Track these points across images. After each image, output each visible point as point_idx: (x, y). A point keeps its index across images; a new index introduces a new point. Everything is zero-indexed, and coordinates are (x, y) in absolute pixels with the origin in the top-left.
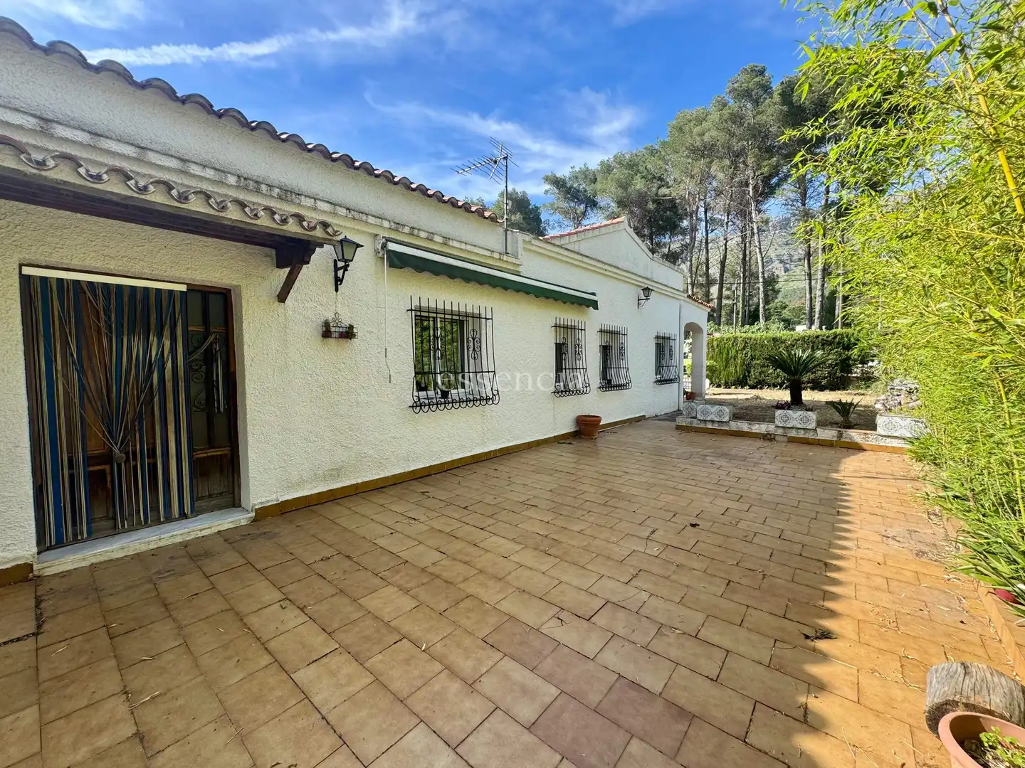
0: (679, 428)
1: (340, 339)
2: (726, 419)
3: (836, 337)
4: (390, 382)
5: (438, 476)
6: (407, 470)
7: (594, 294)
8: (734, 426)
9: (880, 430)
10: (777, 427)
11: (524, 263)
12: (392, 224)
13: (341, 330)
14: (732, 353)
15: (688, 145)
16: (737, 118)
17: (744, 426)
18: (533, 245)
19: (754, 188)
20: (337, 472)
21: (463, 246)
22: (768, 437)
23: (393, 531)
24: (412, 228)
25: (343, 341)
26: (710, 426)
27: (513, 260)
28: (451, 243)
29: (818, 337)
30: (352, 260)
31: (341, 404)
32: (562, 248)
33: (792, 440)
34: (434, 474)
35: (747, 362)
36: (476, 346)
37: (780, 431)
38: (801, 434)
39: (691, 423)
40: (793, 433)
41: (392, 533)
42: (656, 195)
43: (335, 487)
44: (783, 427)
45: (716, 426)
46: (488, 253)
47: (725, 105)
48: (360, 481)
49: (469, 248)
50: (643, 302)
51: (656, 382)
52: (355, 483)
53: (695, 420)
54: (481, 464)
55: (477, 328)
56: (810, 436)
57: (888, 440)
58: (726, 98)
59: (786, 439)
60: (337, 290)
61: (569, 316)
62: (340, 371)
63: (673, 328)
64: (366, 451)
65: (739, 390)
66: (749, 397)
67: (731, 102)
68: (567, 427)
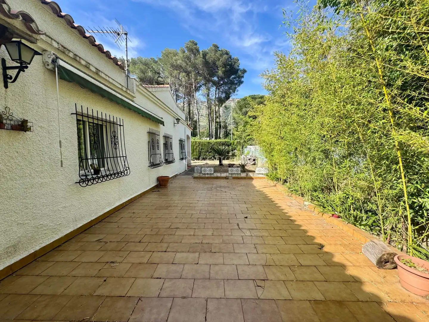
0: (195, 178)
1: (12, 131)
2: (213, 172)
3: (225, 143)
4: (62, 166)
5: (96, 226)
6: (76, 228)
7: (162, 118)
8: (216, 175)
9: (256, 172)
10: (229, 174)
11: (137, 97)
12: (60, 46)
13: (12, 123)
14: (195, 147)
15: (170, 62)
16: (189, 58)
17: (219, 175)
18: (139, 88)
19: (195, 86)
20: (14, 248)
21: (107, 78)
22: (226, 178)
23: (105, 279)
24: (75, 55)
25: (14, 133)
26: (207, 176)
27: (132, 94)
28: (100, 73)
29: (221, 142)
30: (29, 64)
31: (16, 188)
32: (151, 93)
33: (234, 178)
34: (94, 225)
35: (200, 151)
36: (116, 141)
37: (230, 175)
38: (236, 176)
39: (200, 175)
40: (234, 176)
41: (105, 281)
42: (157, 80)
43: (13, 262)
44: (231, 174)
45: (209, 176)
46: (120, 87)
47: (184, 52)
48: (38, 248)
49: (111, 80)
50: (176, 124)
51: (180, 159)
52: (33, 251)
53: (201, 174)
54: (119, 212)
55: (116, 130)
56: (239, 176)
57: (259, 175)
58: (185, 49)
59: (232, 178)
60: (6, 86)
61: (153, 128)
62: (13, 159)
63: (184, 137)
64: (41, 223)
65: (198, 161)
66: (204, 163)
67: (186, 52)
68: (153, 184)
